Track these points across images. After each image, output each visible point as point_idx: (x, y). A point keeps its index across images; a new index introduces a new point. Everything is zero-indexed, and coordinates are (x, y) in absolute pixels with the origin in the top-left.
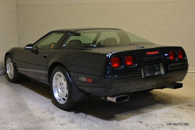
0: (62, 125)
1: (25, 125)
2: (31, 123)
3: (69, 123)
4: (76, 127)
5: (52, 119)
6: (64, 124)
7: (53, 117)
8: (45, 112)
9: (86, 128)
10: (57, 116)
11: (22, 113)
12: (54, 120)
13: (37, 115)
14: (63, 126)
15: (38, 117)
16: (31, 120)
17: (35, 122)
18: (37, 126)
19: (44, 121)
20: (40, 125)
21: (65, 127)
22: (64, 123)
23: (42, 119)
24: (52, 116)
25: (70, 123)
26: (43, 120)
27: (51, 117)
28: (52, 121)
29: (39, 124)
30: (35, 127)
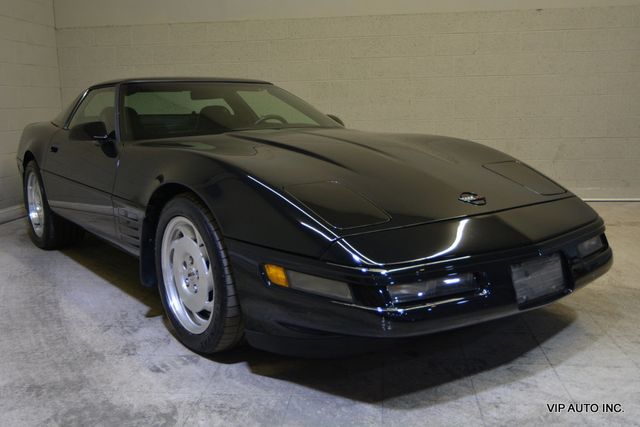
0: (158, 371)
1: (33, 375)
2: (55, 365)
3: (179, 363)
4: (202, 378)
5: (129, 350)
6: (164, 366)
7: (133, 344)
8: (109, 327)
9: (234, 381)
10: (147, 341)
11: (37, 332)
12: (132, 352)
13: (84, 337)
14: (161, 374)
15: (84, 344)
16: (59, 355)
17: (70, 364)
18: (71, 376)
19: (100, 357)
20: (85, 373)
21: (164, 377)
22: (165, 362)
23: (96, 350)
24: (130, 338)
25: (185, 363)
26: (96, 354)
27: (124, 343)
28: (125, 358)
29: (81, 371)
30: (66, 380)
